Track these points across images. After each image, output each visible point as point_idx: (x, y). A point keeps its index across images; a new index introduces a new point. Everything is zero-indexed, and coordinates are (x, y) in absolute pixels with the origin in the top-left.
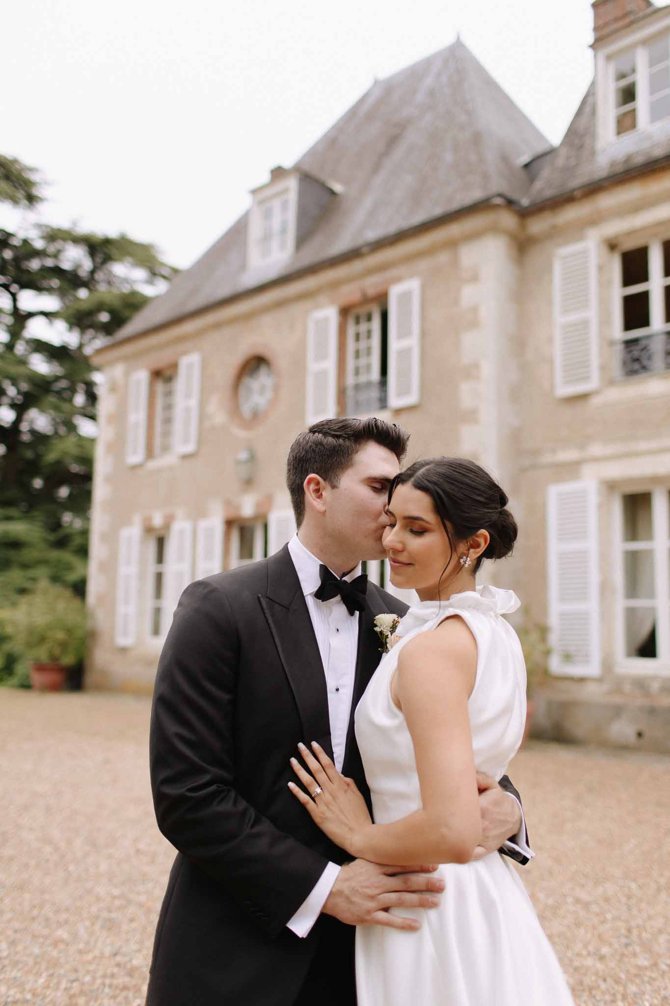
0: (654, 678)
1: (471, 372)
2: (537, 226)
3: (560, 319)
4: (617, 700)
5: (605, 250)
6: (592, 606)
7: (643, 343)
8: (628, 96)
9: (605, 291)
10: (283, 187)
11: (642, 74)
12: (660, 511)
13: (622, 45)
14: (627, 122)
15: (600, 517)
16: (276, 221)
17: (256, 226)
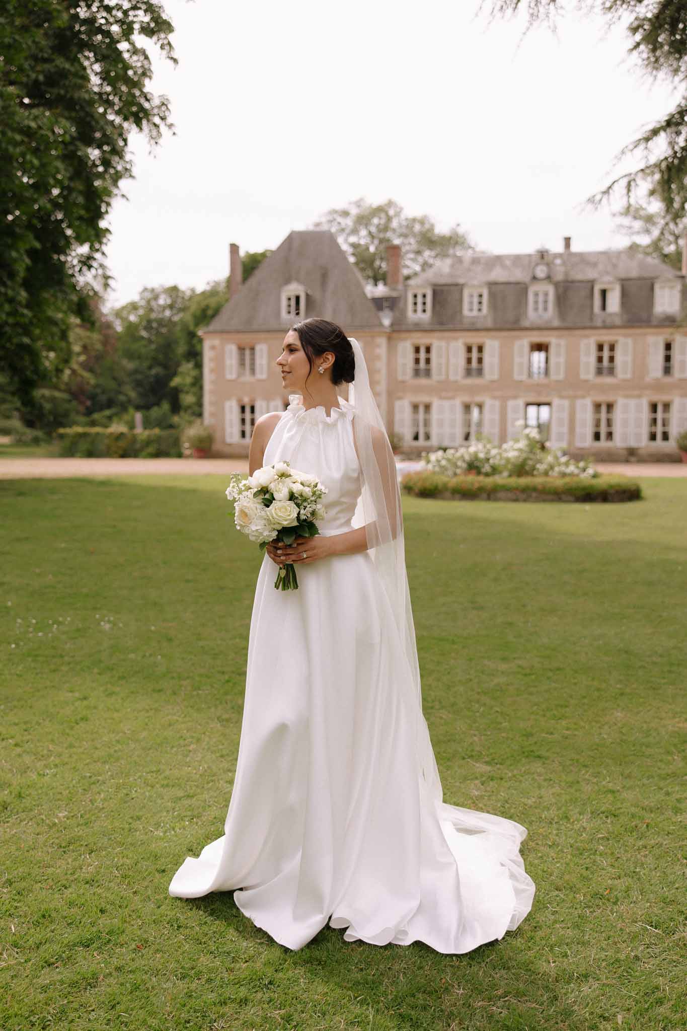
0: (419, 444)
1: (378, 372)
3: (400, 360)
5: (410, 345)
7: (419, 370)
8: (415, 304)
9: (411, 356)
10: (297, 293)
11: (420, 300)
12: (421, 409)
13: (415, 291)
14: (415, 311)
15: (408, 409)
16: (293, 302)
17: (284, 303)
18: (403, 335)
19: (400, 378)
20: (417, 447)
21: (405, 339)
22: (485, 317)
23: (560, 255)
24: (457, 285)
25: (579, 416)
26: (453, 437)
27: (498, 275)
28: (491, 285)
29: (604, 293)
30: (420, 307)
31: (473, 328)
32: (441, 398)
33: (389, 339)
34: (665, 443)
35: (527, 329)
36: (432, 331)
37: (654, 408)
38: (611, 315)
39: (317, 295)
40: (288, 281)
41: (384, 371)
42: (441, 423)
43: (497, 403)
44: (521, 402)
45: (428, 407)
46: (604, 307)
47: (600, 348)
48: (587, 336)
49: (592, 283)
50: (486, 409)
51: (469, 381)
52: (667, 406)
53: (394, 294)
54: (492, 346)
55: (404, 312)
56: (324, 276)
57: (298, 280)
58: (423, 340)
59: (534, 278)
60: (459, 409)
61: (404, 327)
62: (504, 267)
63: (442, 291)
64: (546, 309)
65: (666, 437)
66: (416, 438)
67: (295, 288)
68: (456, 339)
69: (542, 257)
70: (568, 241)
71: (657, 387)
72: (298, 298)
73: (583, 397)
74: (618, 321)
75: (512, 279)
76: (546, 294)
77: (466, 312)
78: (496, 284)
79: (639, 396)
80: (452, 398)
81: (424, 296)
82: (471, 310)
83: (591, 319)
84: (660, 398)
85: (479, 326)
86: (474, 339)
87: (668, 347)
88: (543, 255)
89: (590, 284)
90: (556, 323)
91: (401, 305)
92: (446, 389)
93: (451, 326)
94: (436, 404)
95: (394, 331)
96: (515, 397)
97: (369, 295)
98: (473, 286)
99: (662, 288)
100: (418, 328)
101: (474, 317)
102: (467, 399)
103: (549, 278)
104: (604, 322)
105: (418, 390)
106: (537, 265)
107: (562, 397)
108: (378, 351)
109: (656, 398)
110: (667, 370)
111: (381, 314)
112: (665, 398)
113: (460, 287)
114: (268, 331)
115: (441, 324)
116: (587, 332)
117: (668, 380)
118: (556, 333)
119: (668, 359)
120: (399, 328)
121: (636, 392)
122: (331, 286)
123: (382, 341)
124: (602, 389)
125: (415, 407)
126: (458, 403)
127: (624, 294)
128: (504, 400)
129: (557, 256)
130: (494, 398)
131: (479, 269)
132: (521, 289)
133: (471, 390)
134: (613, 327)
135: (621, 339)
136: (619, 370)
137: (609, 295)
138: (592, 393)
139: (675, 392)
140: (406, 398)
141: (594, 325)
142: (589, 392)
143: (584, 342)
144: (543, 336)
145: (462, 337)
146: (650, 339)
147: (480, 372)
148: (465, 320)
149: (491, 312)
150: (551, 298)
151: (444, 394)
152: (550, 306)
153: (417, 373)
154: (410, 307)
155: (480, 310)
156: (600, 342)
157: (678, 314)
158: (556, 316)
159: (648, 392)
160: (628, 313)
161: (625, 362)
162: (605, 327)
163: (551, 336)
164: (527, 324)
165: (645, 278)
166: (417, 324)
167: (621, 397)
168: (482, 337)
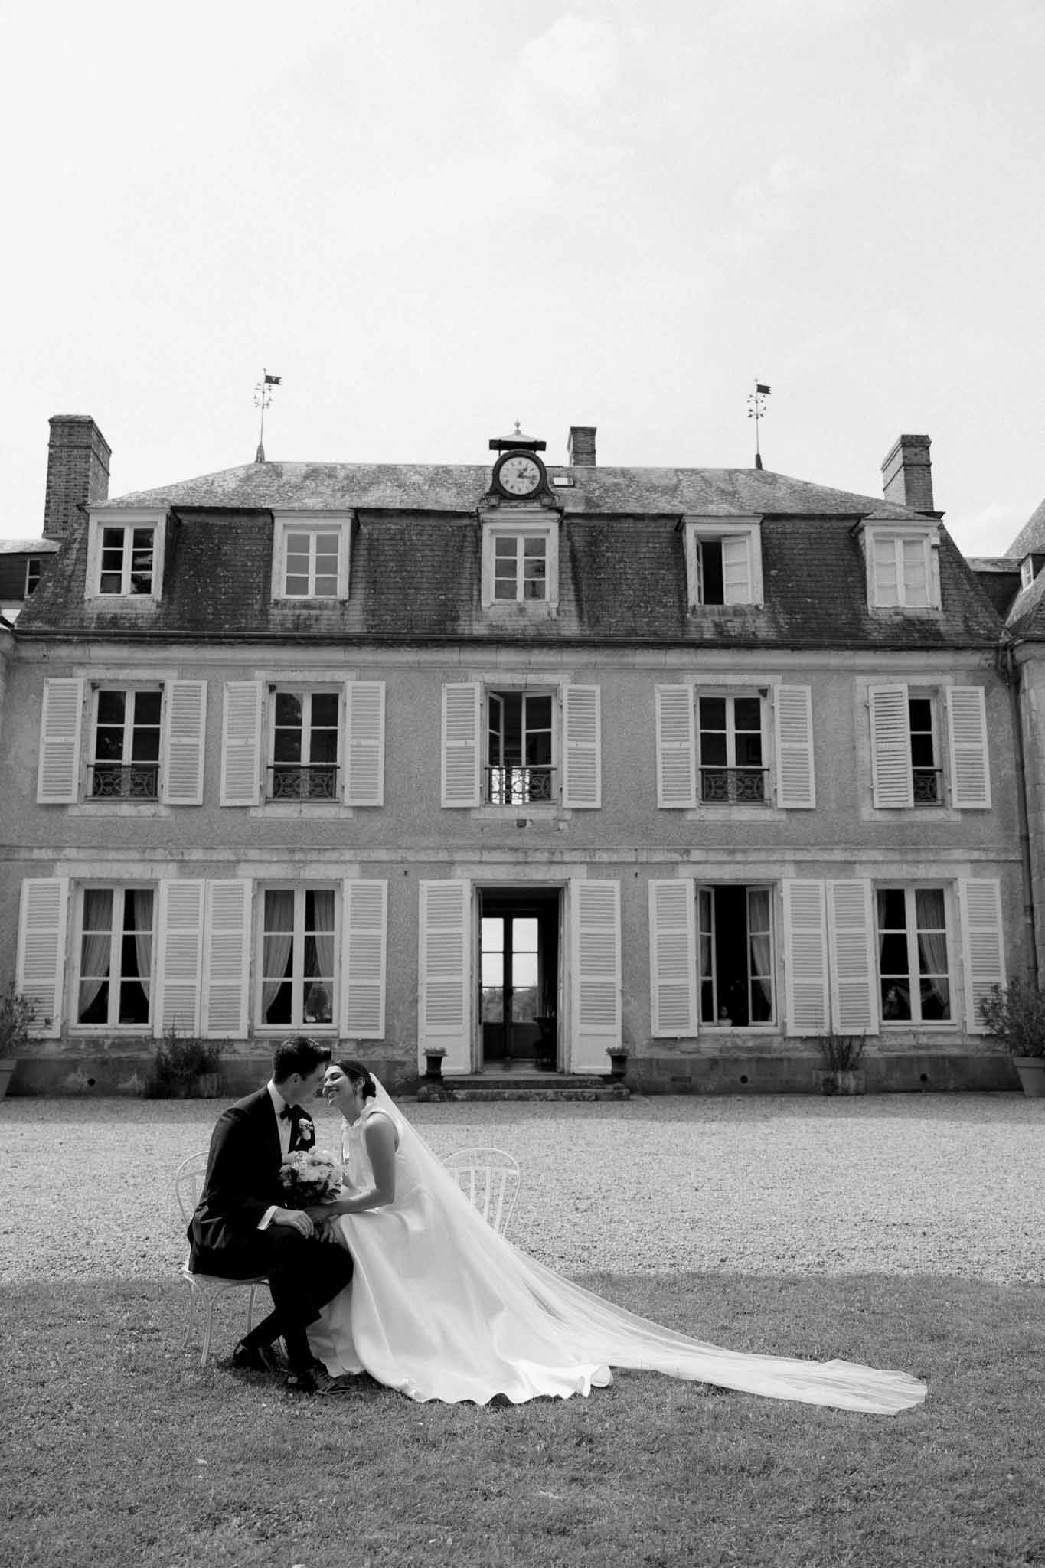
0: (107, 1037)
2: (29, 652)
3: (47, 737)
4: (74, 1056)
5: (89, 688)
6: (58, 981)
7: (116, 771)
8: (113, 561)
9: (89, 725)
11: (128, 550)
12: (118, 908)
13: (116, 523)
14: (112, 582)
15: (70, 909)
18: (63, 652)
19: (41, 799)
20: (95, 1042)
21: (69, 668)
22: (343, 605)
24: (253, 512)
26: (223, 1007)
27: (389, 497)
28: (362, 515)
29: (712, 548)
30: (127, 572)
31: (303, 639)
32: (185, 867)
33: (10, 664)
34: (934, 1025)
35: (476, 642)
36: (163, 640)
37: (891, 904)
38: (737, 611)
42: (184, 948)
43: (380, 886)
44: (462, 887)
45: (138, 902)
46: (713, 590)
47: (713, 711)
48: (673, 673)
49: (677, 522)
50: (345, 911)
51: (285, 811)
52: (933, 900)
54: (367, 693)
55: (70, 588)
58: (134, 671)
59: (498, 495)
60: (250, 908)
61: (66, 628)
62: (402, 484)
63: (199, 528)
64: (535, 591)
65: (936, 1008)
66: (94, 1012)
68: (245, 670)
70: (584, 438)
71: (900, 837)
73: (669, 868)
75: (431, 504)
76: (536, 547)
77: (279, 590)
78: (379, 511)
79: (846, 867)
80: (229, 868)
81: (144, 539)
82: (297, 585)
83: (683, 622)
84: (912, 874)
85: (321, 628)
86: (307, 672)
87: (920, 713)
89: (670, 525)
90: (572, 628)
91: (68, 563)
92: (208, 836)
93: (229, 631)
94: (171, 888)
96: (444, 869)
98: (307, 515)
99: (883, 540)
100: (116, 630)
101: (306, 605)
102: (277, 873)
103: (542, 497)
104: (721, 630)
105: (103, 840)
107: (595, 868)
109: (898, 873)
110: (926, 788)
112: (929, 874)
115: (197, 621)
116: (673, 658)
117: (930, 815)
118: (570, 657)
119: (922, 750)
120: (48, 628)
121: (838, 855)
124: (730, 842)
125: (96, 900)
126: (245, 884)
127: (770, 559)
128: (406, 873)
130: (369, 868)
132: (460, 529)
133: (293, 841)
134: (749, 644)
135: (778, 686)
136: (776, 781)
137: (728, 557)
138: (696, 855)
139: (958, 854)
140: (60, 869)
141: (693, 634)
142: (687, 852)
143: (662, 690)
144: (529, 668)
145: (262, 665)
146: (867, 688)
147: (324, 784)
148: (275, 613)
149: (360, 592)
150: (551, 557)
151: (197, 855)
152: (551, 581)
153: (105, 783)
154: (95, 569)
155: (326, 586)
156: (708, 694)
157: (939, 616)
158: (571, 608)
159: (876, 855)
160: (789, 610)
161: (794, 759)
162: (726, 646)
163: (554, 668)
164: (480, 630)
165: (823, 517)
166: (115, 620)
167: (790, 869)
168: (329, 666)
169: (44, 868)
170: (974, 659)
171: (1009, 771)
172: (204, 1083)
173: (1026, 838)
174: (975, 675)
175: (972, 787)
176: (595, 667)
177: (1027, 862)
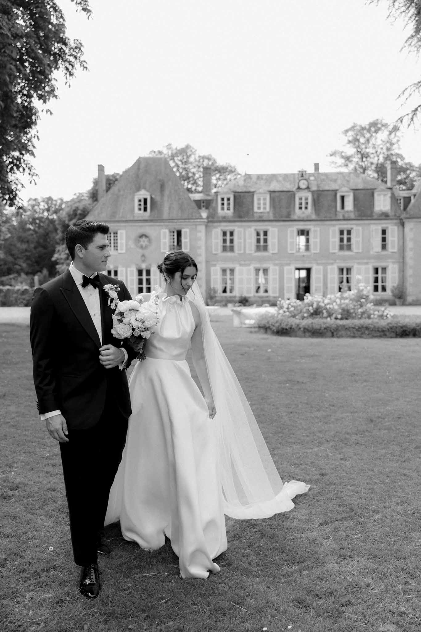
0: (228, 296)
1: (200, 248)
2: (210, 224)
3: (214, 241)
4: (221, 298)
5: (220, 231)
6: (219, 286)
7: (226, 247)
8: (223, 204)
9: (221, 238)
10: (145, 197)
11: (226, 202)
12: (228, 272)
13: (223, 196)
14: (223, 209)
15: (219, 273)
16: (142, 203)
17: (136, 203)
18: (216, 224)
19: (214, 252)
20: (226, 297)
21: (216, 227)
22: (268, 213)
23: (313, 175)
24: (249, 192)
25: (329, 276)
26: (248, 291)
27: (276, 186)
28: (271, 192)
29: (343, 198)
30: (226, 206)
31: (261, 220)
32: (241, 265)
33: (207, 226)
34: (384, 293)
35: (295, 220)
36: (234, 221)
37: (376, 271)
38: (347, 212)
39: (158, 198)
40: (138, 189)
41: (203, 248)
42: (241, 281)
43: (277, 268)
44: (292, 267)
45: (232, 271)
46: (343, 207)
47: (342, 233)
48: (334, 225)
49: (335, 192)
50: (270, 272)
51: (259, 254)
52: (384, 269)
53: (209, 198)
54: (274, 231)
55: (215, 209)
56: (163, 187)
57: (145, 188)
58: (228, 227)
59: (299, 188)
60: (253, 272)
61: (215, 219)
62: (278, 181)
63: (240, 196)
64: (306, 208)
65: (384, 289)
66: (225, 291)
67: (143, 194)
68: (250, 227)
69: (302, 176)
70: (317, 166)
71: (378, 257)
72: (145, 200)
73: (332, 264)
74: (352, 216)
75: (285, 189)
76: (306, 199)
77: (256, 210)
78: (274, 192)
79: (367, 263)
80: (249, 265)
81: (229, 199)
82: (259, 208)
83: (336, 215)
84: (380, 264)
85: (264, 218)
86: (262, 227)
87: (384, 232)
88: (302, 174)
89: (334, 193)
90: (314, 217)
91: (214, 205)
92: (245, 259)
93: (246, 219)
94: (238, 269)
95: (209, 222)
96: (289, 264)
97: (192, 199)
98: (260, 193)
99: (379, 195)
100: (225, 219)
101: (261, 213)
102: (258, 265)
103: (308, 188)
104: (344, 216)
105: (225, 260)
106: (300, 181)
107: (318, 264)
108: (199, 235)
109: (377, 264)
110: (384, 247)
111: (200, 211)
112: (383, 264)
113: (252, 194)
114: (127, 221)
115: (240, 217)
116: (334, 222)
117: (384, 253)
118: (313, 223)
119: (384, 239)
120: (213, 219)
121: (365, 261)
122: (167, 193)
123: (202, 228)
124: (344, 259)
125: (224, 271)
126: (252, 268)
127: (355, 199)
128: (281, 266)
129: (310, 175)
130: (275, 265)
131: (262, 182)
132: (291, 195)
133: (261, 260)
134: (349, 219)
135: (354, 227)
136: (354, 246)
137: (346, 200)
138: (337, 261)
139: (390, 260)
140: (218, 265)
141: (338, 218)
142: (335, 260)
143: (331, 229)
144: (306, 225)
145: (253, 226)
146: (373, 227)
147: (265, 248)
148: (255, 215)
149: (272, 209)
150: (310, 201)
151: (243, 262)
152: (310, 206)
153: (225, 249)
154: (220, 206)
155: (265, 208)
156: (341, 229)
157: (389, 212)
158: (314, 212)
159: (373, 261)
160: (358, 211)
161: (357, 242)
162: (344, 220)
163: (310, 225)
164: (295, 217)
165: (368, 189)
166: (224, 217)
167: (356, 264)
168: (266, 225)
169: (215, 265)
170: (395, 221)
171: (401, 243)
172: (247, 304)
173: (403, 258)
174: (396, 224)
175: (393, 247)
176: (318, 225)
177: (403, 262)
